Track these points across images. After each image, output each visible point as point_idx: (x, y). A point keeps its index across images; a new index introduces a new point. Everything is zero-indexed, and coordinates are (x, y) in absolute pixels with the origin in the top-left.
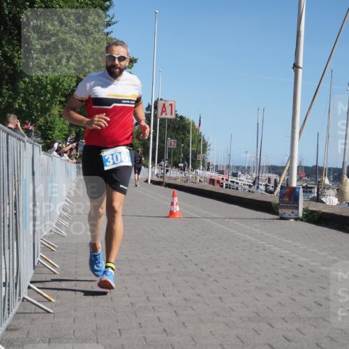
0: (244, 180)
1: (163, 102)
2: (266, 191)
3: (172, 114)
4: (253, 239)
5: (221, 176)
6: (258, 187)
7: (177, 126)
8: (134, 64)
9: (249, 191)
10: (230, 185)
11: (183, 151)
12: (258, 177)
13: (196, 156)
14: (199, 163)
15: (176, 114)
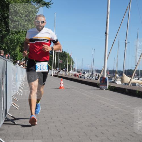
0: (87, 75)
2: (95, 79)
5: (79, 73)
6: (92, 78)
7: (63, 55)
9: (89, 79)
10: (82, 77)
11: (65, 64)
12: (92, 74)
13: (70, 66)
14: (71, 69)
15: (62, 51)
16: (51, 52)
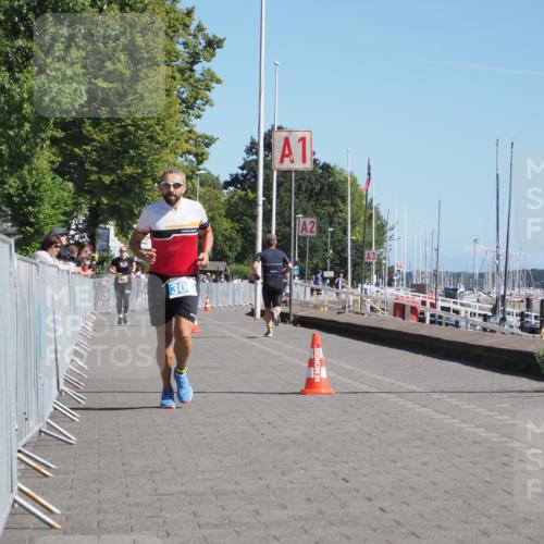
0: (472, 304)
1: (283, 134)
2: (522, 328)
3: (304, 161)
4: (494, 437)
5: (420, 298)
6: (503, 319)
7: (318, 187)
8: (218, 51)
9: (485, 330)
10: (440, 317)
11: (333, 242)
12: (504, 297)
13: (362, 253)
14: (370, 270)
15: (315, 161)
16: (242, 168)
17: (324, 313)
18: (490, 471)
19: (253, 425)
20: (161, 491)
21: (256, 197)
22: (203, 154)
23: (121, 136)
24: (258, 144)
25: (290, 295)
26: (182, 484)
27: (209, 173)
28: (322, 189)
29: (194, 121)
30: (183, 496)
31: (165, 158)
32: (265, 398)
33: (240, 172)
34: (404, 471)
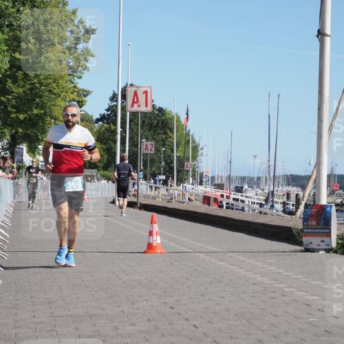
0: (252, 196)
1: (134, 89)
2: (284, 211)
3: (146, 106)
4: (266, 281)
5: (219, 192)
6: (272, 206)
7: (155, 122)
9: (261, 213)
10: (232, 205)
11: (165, 157)
12: (273, 192)
13: (183, 164)
14: (188, 175)
15: (153, 106)
16: (107, 110)
17: (159, 202)
18: (264, 302)
19: (114, 273)
20: (56, 314)
21: (116, 128)
22: (82, 102)
23: (31, 90)
24: (118, 95)
25: (137, 191)
26: (69, 310)
27: (86, 113)
28: (158, 123)
29: (77, 80)
30: (69, 318)
31: (59, 103)
32: (121, 256)
33: (106, 112)
34: (210, 302)
